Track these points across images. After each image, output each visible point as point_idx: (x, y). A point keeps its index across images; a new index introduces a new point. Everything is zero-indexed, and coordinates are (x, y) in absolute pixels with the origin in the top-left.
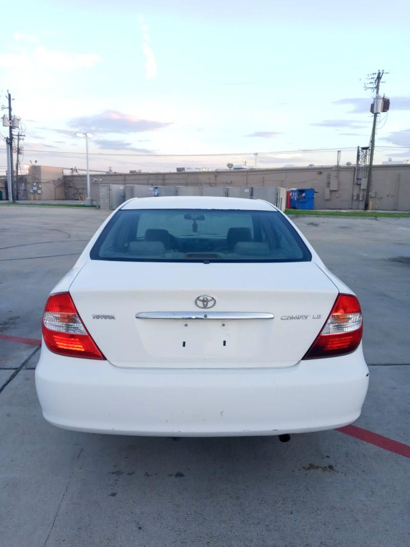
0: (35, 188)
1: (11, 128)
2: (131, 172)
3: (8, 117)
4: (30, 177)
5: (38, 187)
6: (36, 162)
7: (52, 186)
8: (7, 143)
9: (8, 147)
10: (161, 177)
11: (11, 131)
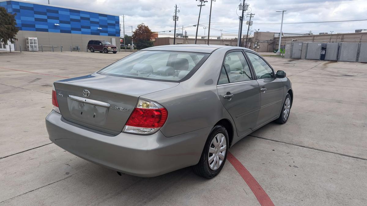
0: (256, 45)
1: (243, 11)
2: (320, 34)
3: (243, 4)
4: (254, 39)
5: (257, 44)
6: (259, 30)
7: (266, 44)
8: (240, 19)
9: (240, 22)
10: (341, 37)
11: (243, 12)
